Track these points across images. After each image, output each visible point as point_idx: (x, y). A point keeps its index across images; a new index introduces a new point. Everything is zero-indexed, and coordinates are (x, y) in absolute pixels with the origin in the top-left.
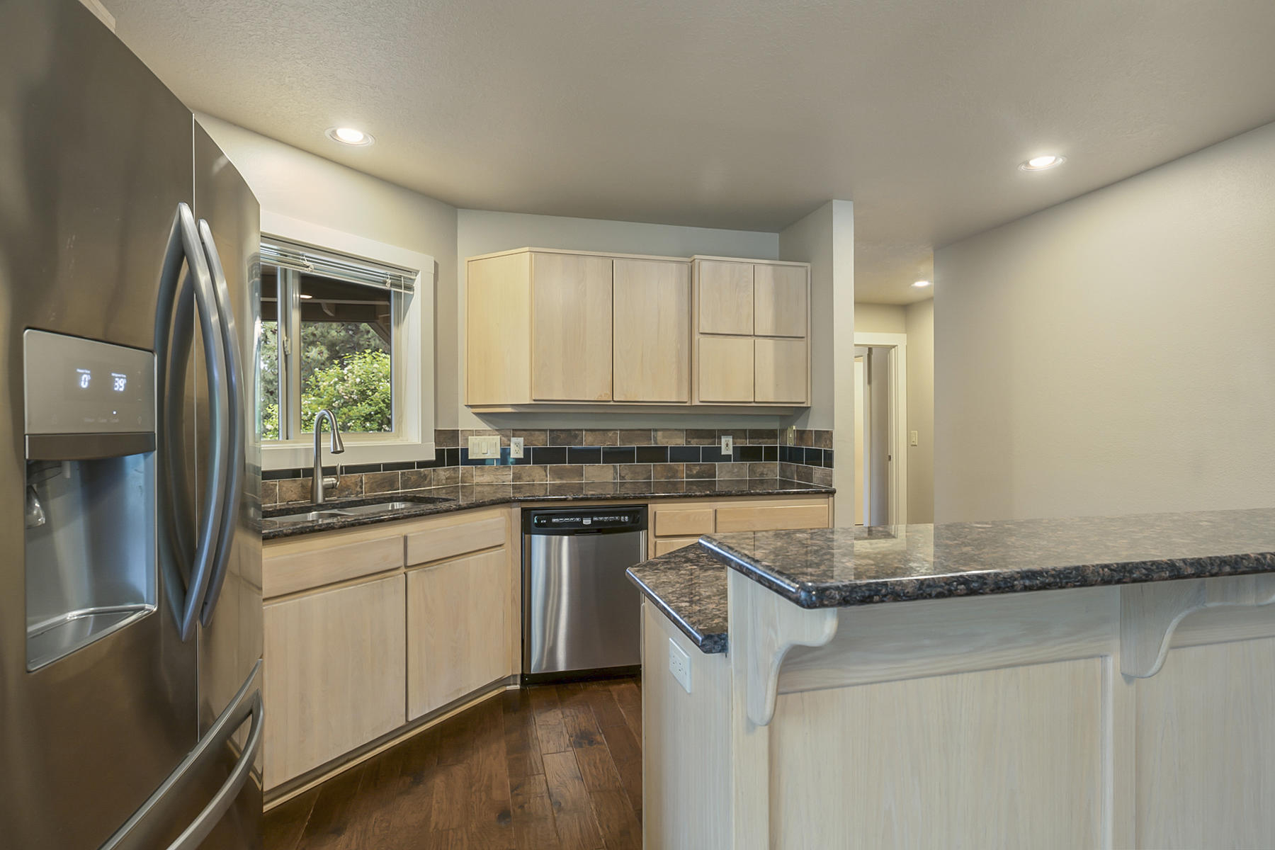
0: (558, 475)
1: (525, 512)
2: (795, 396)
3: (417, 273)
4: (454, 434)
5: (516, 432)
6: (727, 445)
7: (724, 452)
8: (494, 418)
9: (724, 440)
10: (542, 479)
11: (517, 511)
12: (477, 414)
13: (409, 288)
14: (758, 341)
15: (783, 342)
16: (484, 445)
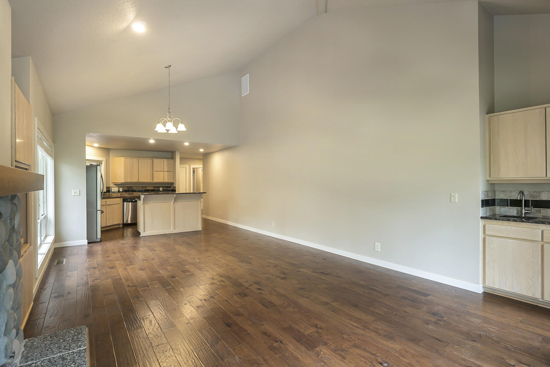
0: (129, 194)
1: (123, 199)
2: (171, 181)
3: (103, 161)
4: (109, 187)
5: (121, 187)
6: (161, 189)
7: (160, 190)
8: (117, 185)
9: (160, 188)
10: (126, 195)
11: (122, 199)
12: (113, 184)
13: (102, 163)
14: (165, 172)
15: (169, 173)
16: (115, 189)
